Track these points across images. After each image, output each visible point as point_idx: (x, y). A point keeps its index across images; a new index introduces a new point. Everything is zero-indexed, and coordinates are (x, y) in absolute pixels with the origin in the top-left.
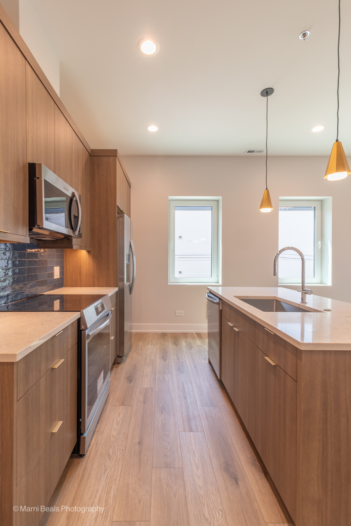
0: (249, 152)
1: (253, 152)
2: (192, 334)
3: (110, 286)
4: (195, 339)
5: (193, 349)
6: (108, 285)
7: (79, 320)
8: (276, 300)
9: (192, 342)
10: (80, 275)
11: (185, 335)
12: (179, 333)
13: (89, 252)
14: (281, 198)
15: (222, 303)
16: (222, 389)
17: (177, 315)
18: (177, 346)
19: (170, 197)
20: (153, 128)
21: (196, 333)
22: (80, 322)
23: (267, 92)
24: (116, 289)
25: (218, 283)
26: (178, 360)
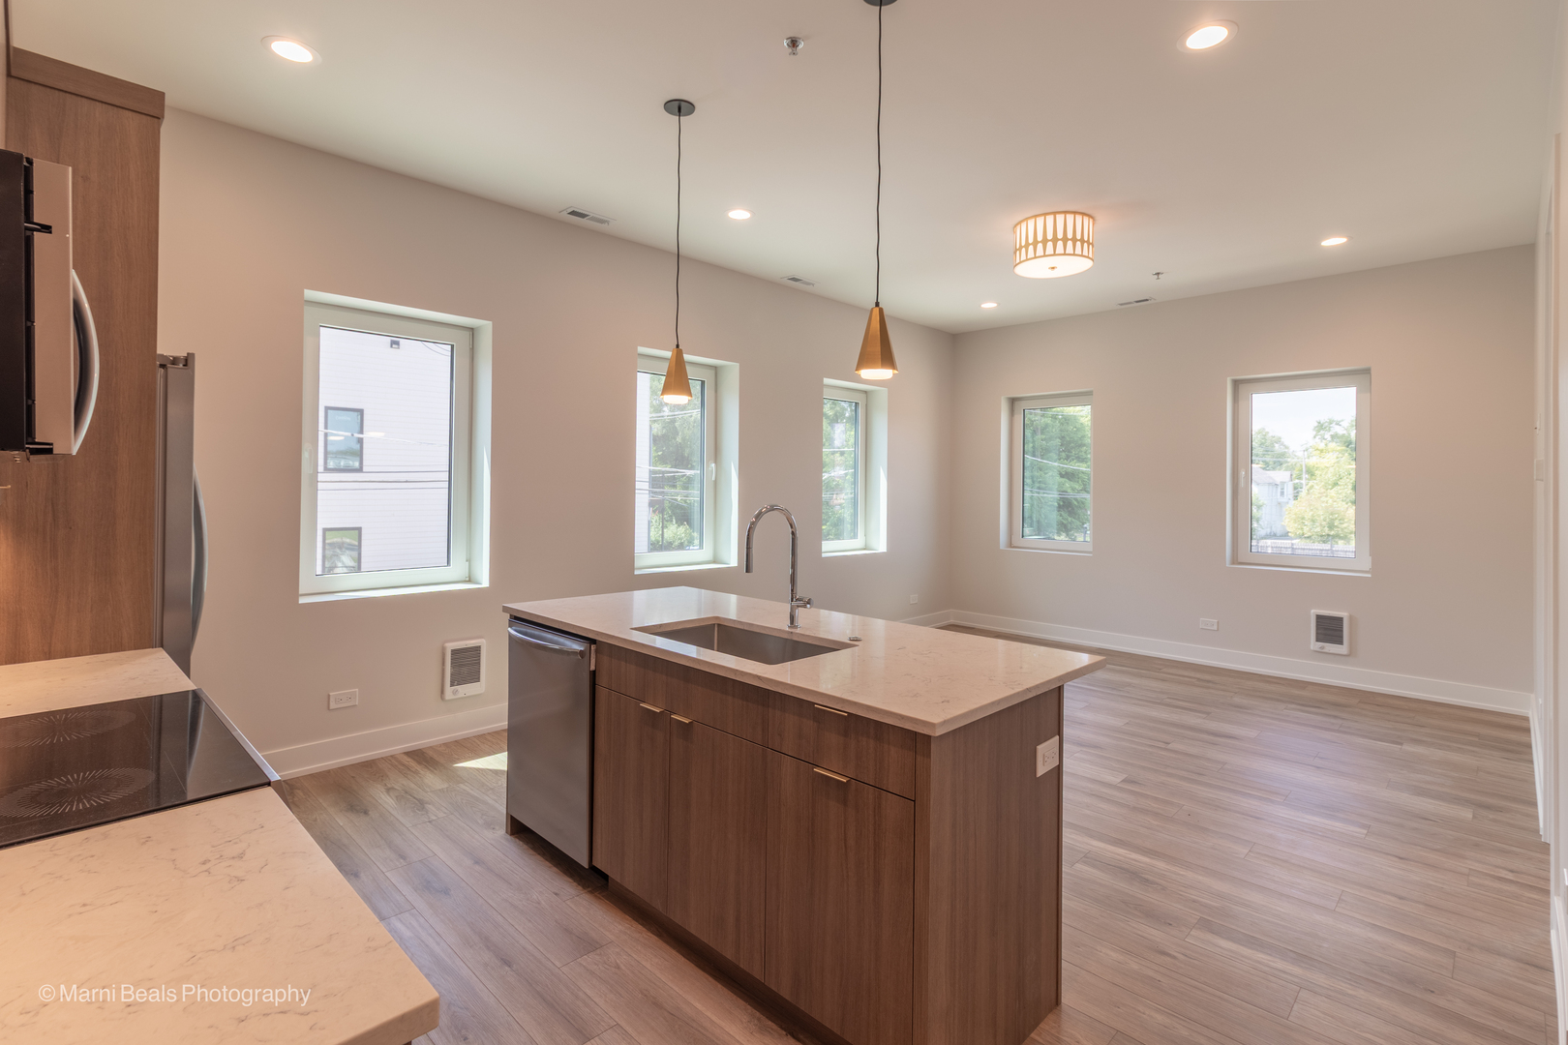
0: (573, 213)
1: (582, 215)
2: (391, 759)
4: (416, 772)
5: (428, 806)
8: (719, 625)
9: (413, 786)
11: (371, 769)
12: (343, 769)
14: (642, 350)
15: (596, 651)
16: (591, 892)
17: (333, 706)
18: (366, 813)
19: (310, 294)
20: (288, 50)
21: (408, 754)
23: (680, 107)
25: (470, 581)
26: (403, 857)
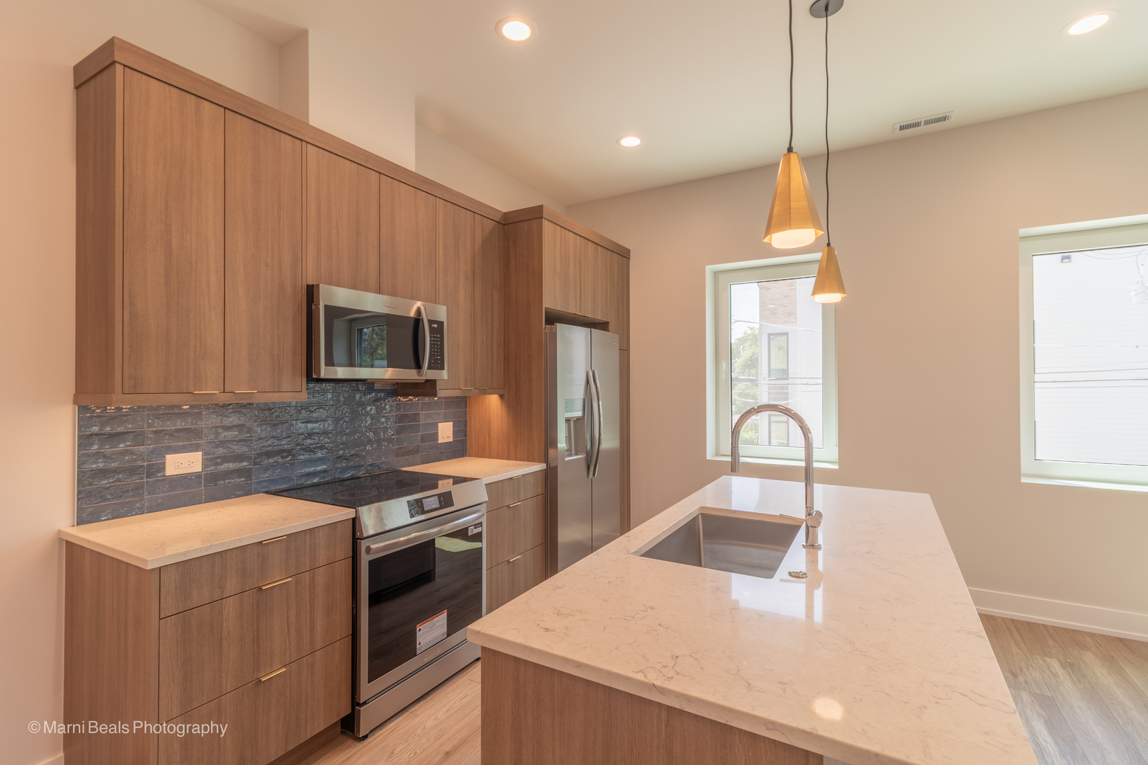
0: (902, 128)
1: (915, 125)
3: (534, 461)
6: (530, 459)
7: (354, 520)
10: (489, 437)
13: (502, 396)
14: (1024, 231)
20: (631, 142)
22: (355, 522)
23: (827, 6)
24: (542, 466)
